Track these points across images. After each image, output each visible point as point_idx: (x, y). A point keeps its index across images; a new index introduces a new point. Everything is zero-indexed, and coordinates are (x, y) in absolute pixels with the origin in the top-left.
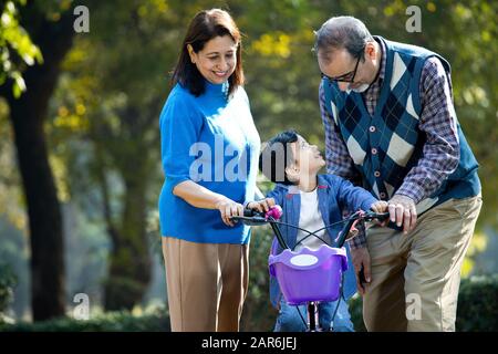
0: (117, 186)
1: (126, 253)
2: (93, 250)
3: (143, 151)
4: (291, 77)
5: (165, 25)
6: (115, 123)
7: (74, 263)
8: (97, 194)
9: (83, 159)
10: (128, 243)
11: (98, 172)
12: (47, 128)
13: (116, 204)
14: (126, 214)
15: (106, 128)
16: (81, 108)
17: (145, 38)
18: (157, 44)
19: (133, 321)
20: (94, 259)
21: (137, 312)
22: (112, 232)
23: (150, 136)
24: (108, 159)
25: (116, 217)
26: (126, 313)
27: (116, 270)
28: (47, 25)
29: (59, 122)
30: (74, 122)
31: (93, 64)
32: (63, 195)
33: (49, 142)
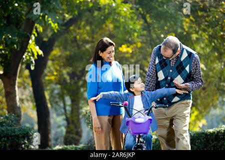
0: (68, 101)
1: (72, 126)
2: (59, 127)
3: (78, 88)
5: (87, 42)
8: (62, 105)
9: (56, 92)
10: (73, 122)
11: (62, 97)
13: (68, 108)
14: (72, 111)
15: (65, 80)
16: (55, 73)
22: (67, 119)
23: (81, 83)
24: (65, 92)
29: (47, 78)
30: (53, 78)
31: (60, 56)
32: (49, 105)
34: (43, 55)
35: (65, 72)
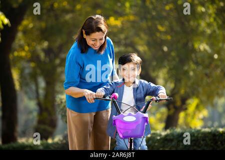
0: (42, 84)
1: (45, 114)
2: (30, 112)
3: (54, 68)
4: (122, 36)
5: (66, 11)
6: (42, 55)
7: (22, 118)
8: (34, 87)
9: (27, 71)
10: (47, 109)
11: (34, 77)
12: (11, 56)
13: (41, 92)
14: (46, 96)
15: (38, 57)
16: (27, 48)
17: (57, 17)
18: (62, 20)
19: (48, 145)
20: (31, 117)
21: (50, 141)
22: (39, 104)
23: (57, 61)
24: (38, 71)
25: (42, 97)
26: (44, 141)
27: (40, 122)
28: (12, 9)
30: (23, 54)
32: (17, 86)
33: (12, 63)
34: (10, 25)
35: (39, 48)
